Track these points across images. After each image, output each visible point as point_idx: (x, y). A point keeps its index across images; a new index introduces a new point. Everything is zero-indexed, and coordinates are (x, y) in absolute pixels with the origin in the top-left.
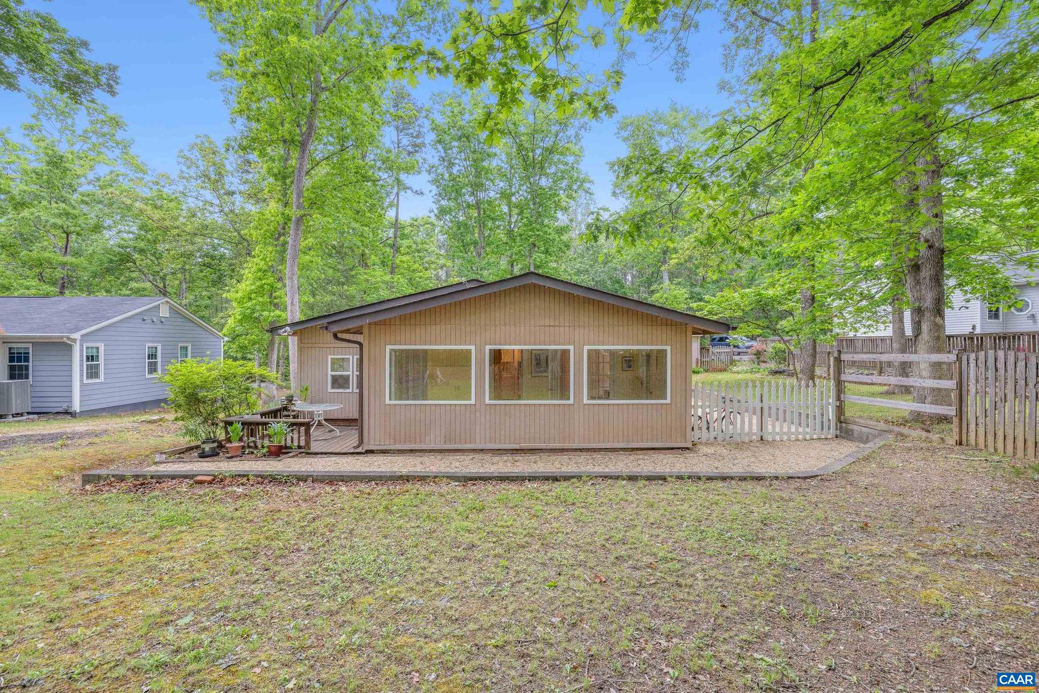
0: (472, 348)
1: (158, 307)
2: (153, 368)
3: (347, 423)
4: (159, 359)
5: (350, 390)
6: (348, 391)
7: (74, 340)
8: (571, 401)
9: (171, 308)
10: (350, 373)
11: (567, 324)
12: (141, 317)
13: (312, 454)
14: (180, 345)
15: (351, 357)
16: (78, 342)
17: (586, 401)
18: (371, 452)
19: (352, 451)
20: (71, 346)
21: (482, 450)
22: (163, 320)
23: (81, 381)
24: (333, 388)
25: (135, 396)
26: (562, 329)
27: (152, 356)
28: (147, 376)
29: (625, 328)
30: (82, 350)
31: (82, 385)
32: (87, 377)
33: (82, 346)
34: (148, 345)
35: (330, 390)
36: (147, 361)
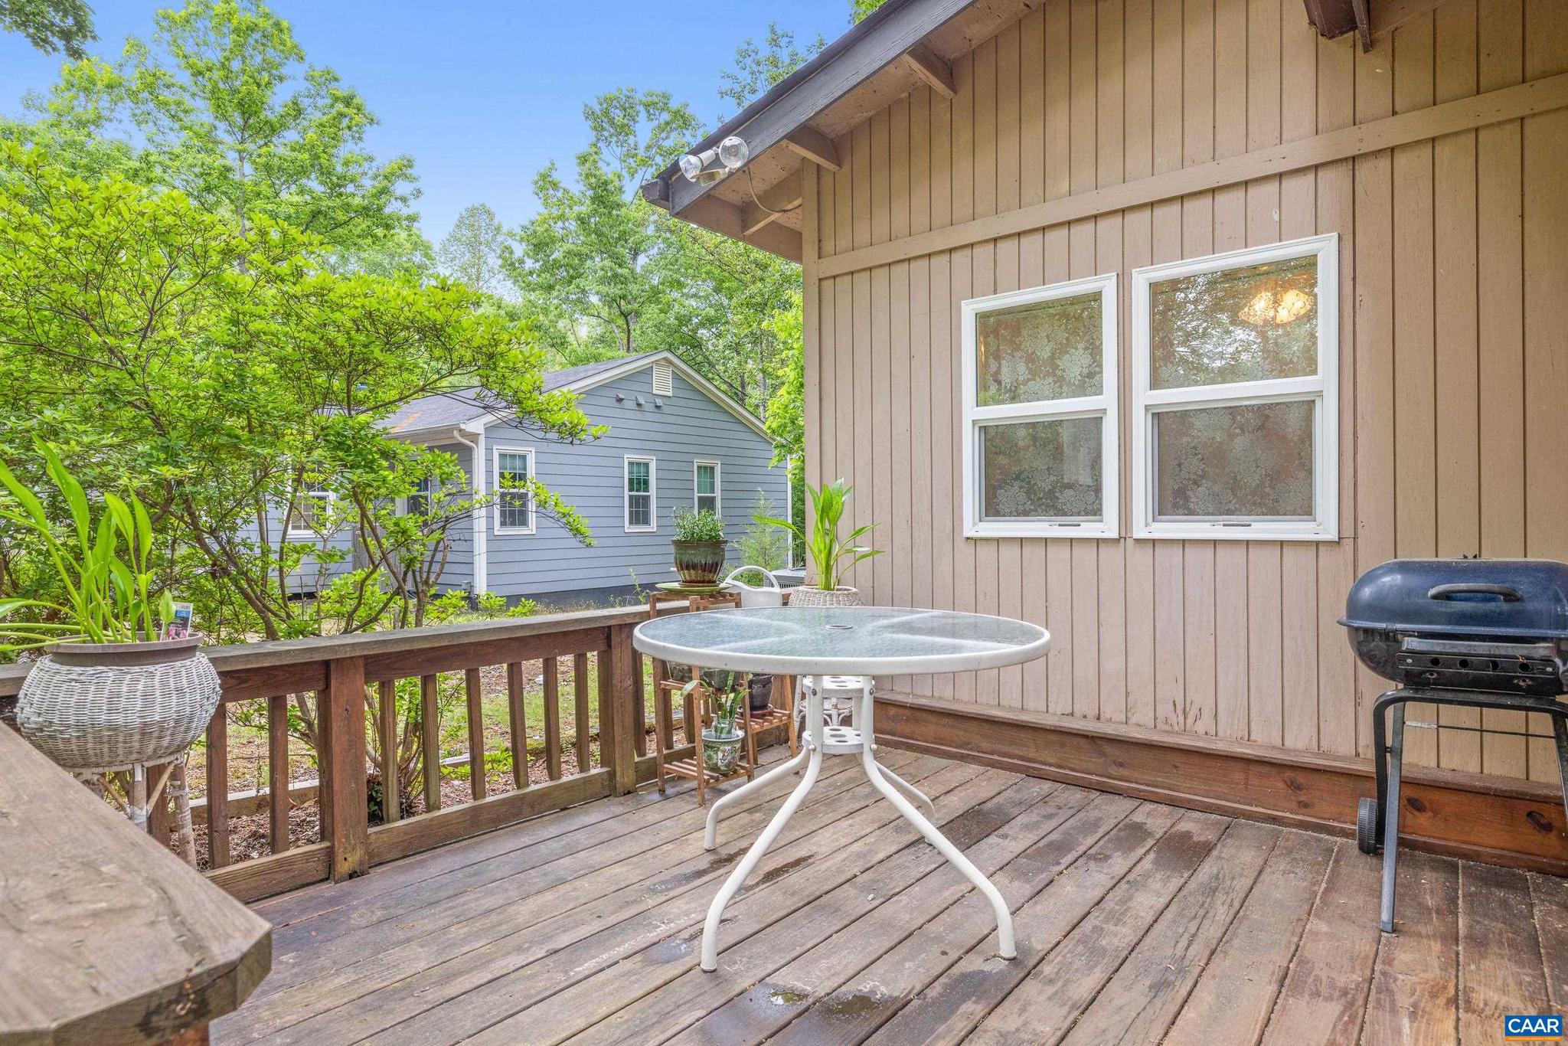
1: (647, 372)
2: (639, 513)
3: (1087, 764)
4: (653, 492)
5: (1107, 527)
6: (1088, 529)
7: (474, 437)
9: (676, 377)
10: (1106, 401)
12: (613, 393)
14: (697, 461)
15: (1108, 285)
16: (482, 439)
20: (470, 449)
22: (659, 402)
23: (490, 528)
24: (991, 508)
25: (602, 573)
27: (639, 483)
28: (628, 528)
30: (489, 461)
31: (492, 539)
32: (503, 524)
33: (489, 450)
34: (628, 457)
35: (974, 526)
36: (627, 493)
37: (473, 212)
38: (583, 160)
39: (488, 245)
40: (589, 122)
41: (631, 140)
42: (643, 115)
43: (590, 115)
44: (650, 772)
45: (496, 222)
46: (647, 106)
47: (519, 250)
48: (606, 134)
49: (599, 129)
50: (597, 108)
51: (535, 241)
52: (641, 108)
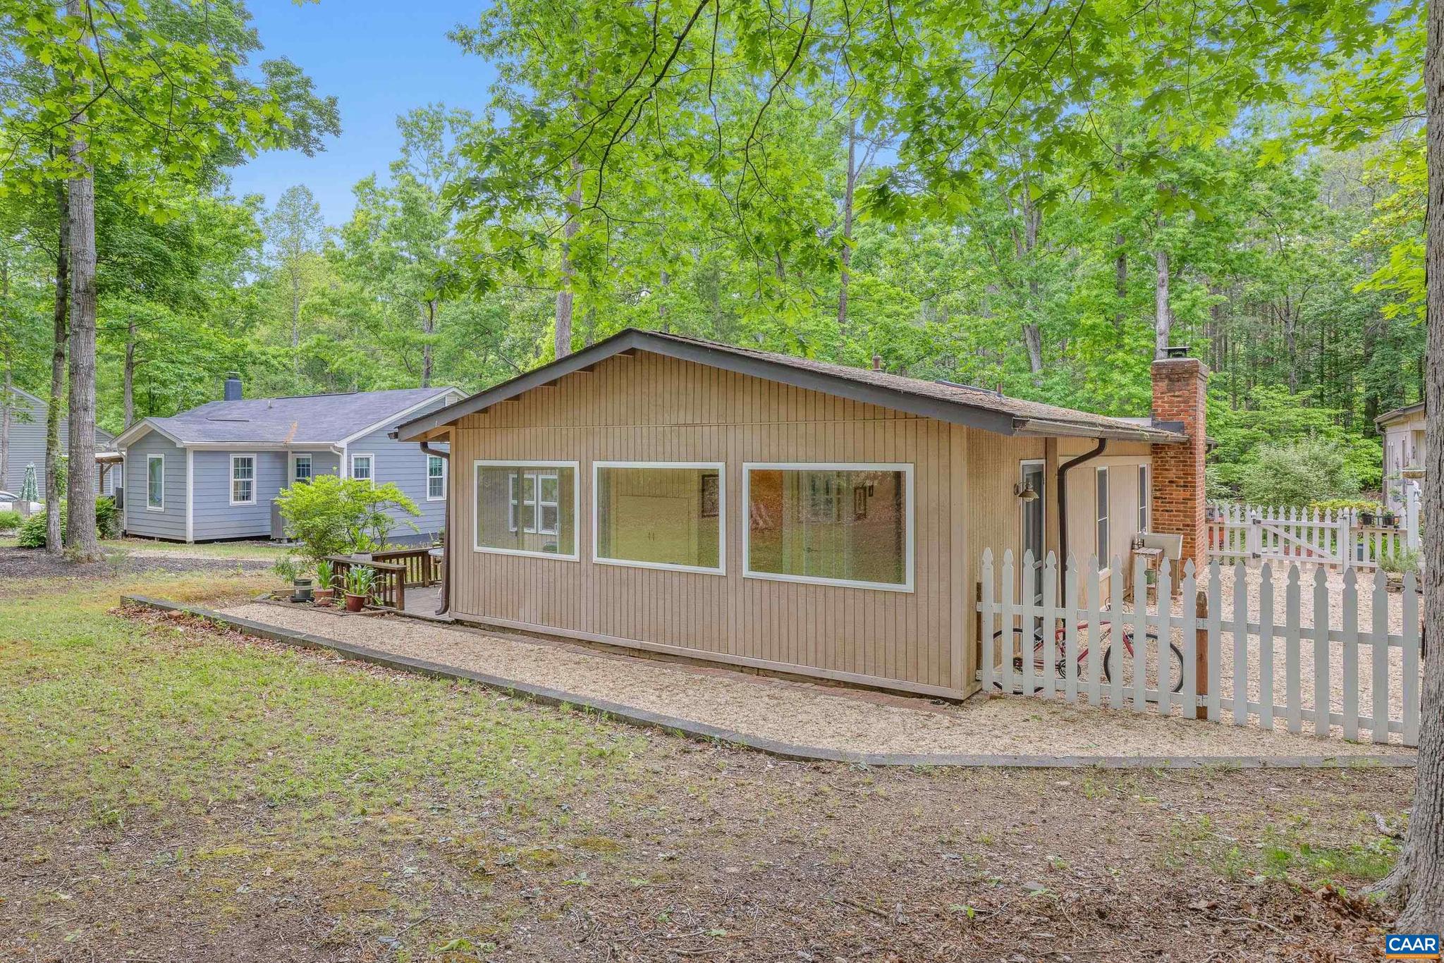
0: (575, 464)
7: (341, 450)
8: (722, 570)
11: (714, 421)
13: (404, 616)
16: (345, 452)
17: (746, 572)
18: (458, 622)
19: (434, 616)
20: (337, 457)
21: (590, 642)
26: (706, 429)
28: (429, 499)
29: (820, 426)
30: (349, 462)
33: (349, 456)
36: (428, 477)
37: (293, 193)
38: (396, 167)
39: (307, 223)
40: (401, 130)
41: (438, 144)
42: (448, 128)
43: (401, 123)
44: (432, 583)
45: (314, 202)
46: (451, 122)
47: (340, 244)
48: (416, 140)
49: (409, 135)
50: (409, 120)
51: (355, 239)
52: (447, 123)
